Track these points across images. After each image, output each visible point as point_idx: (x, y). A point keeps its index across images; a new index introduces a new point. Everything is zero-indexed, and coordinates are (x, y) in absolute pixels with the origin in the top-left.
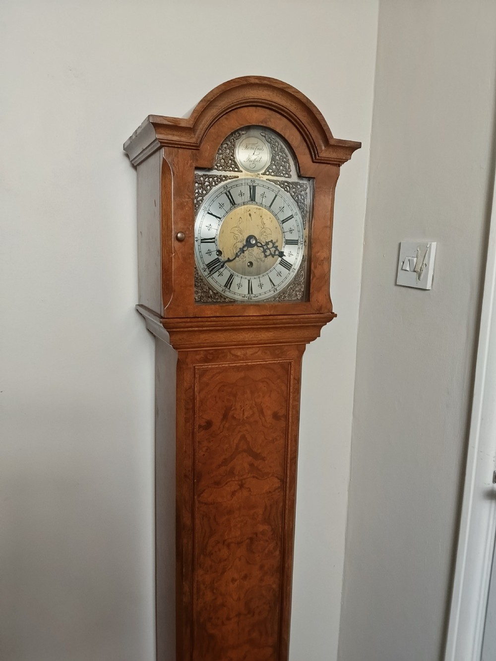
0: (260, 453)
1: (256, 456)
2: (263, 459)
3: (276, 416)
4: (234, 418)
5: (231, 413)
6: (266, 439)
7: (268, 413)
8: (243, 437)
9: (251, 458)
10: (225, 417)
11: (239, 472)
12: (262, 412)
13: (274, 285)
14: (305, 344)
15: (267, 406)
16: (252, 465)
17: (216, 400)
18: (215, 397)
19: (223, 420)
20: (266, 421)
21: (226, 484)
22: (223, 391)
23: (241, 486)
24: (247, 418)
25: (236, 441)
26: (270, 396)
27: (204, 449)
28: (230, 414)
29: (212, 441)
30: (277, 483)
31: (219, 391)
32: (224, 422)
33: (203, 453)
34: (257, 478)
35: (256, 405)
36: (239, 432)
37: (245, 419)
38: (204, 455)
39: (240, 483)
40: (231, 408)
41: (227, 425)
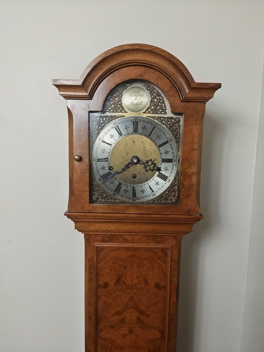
0: (144, 311)
1: (142, 313)
2: (148, 316)
3: (157, 286)
4: (124, 283)
5: (123, 279)
6: (150, 302)
7: (152, 283)
8: (132, 298)
9: (137, 314)
10: (118, 281)
11: (129, 322)
12: (146, 281)
13: (153, 192)
14: (182, 236)
15: (150, 278)
16: (138, 319)
17: (111, 269)
18: (111, 267)
19: (116, 283)
20: (150, 289)
21: (119, 328)
22: (116, 264)
23: (131, 332)
24: (134, 284)
25: (126, 300)
26: (153, 271)
27: (103, 302)
28: (121, 280)
29: (108, 297)
30: (158, 335)
31: (113, 263)
32: (117, 285)
33: (102, 304)
34: (142, 328)
35: (141, 276)
36: (129, 294)
37: (133, 285)
38: (103, 305)
39: (129, 329)
40: (122, 276)
41: (119, 287)
